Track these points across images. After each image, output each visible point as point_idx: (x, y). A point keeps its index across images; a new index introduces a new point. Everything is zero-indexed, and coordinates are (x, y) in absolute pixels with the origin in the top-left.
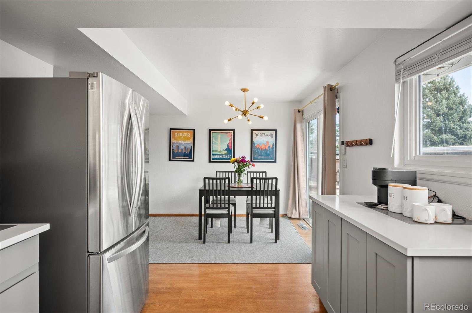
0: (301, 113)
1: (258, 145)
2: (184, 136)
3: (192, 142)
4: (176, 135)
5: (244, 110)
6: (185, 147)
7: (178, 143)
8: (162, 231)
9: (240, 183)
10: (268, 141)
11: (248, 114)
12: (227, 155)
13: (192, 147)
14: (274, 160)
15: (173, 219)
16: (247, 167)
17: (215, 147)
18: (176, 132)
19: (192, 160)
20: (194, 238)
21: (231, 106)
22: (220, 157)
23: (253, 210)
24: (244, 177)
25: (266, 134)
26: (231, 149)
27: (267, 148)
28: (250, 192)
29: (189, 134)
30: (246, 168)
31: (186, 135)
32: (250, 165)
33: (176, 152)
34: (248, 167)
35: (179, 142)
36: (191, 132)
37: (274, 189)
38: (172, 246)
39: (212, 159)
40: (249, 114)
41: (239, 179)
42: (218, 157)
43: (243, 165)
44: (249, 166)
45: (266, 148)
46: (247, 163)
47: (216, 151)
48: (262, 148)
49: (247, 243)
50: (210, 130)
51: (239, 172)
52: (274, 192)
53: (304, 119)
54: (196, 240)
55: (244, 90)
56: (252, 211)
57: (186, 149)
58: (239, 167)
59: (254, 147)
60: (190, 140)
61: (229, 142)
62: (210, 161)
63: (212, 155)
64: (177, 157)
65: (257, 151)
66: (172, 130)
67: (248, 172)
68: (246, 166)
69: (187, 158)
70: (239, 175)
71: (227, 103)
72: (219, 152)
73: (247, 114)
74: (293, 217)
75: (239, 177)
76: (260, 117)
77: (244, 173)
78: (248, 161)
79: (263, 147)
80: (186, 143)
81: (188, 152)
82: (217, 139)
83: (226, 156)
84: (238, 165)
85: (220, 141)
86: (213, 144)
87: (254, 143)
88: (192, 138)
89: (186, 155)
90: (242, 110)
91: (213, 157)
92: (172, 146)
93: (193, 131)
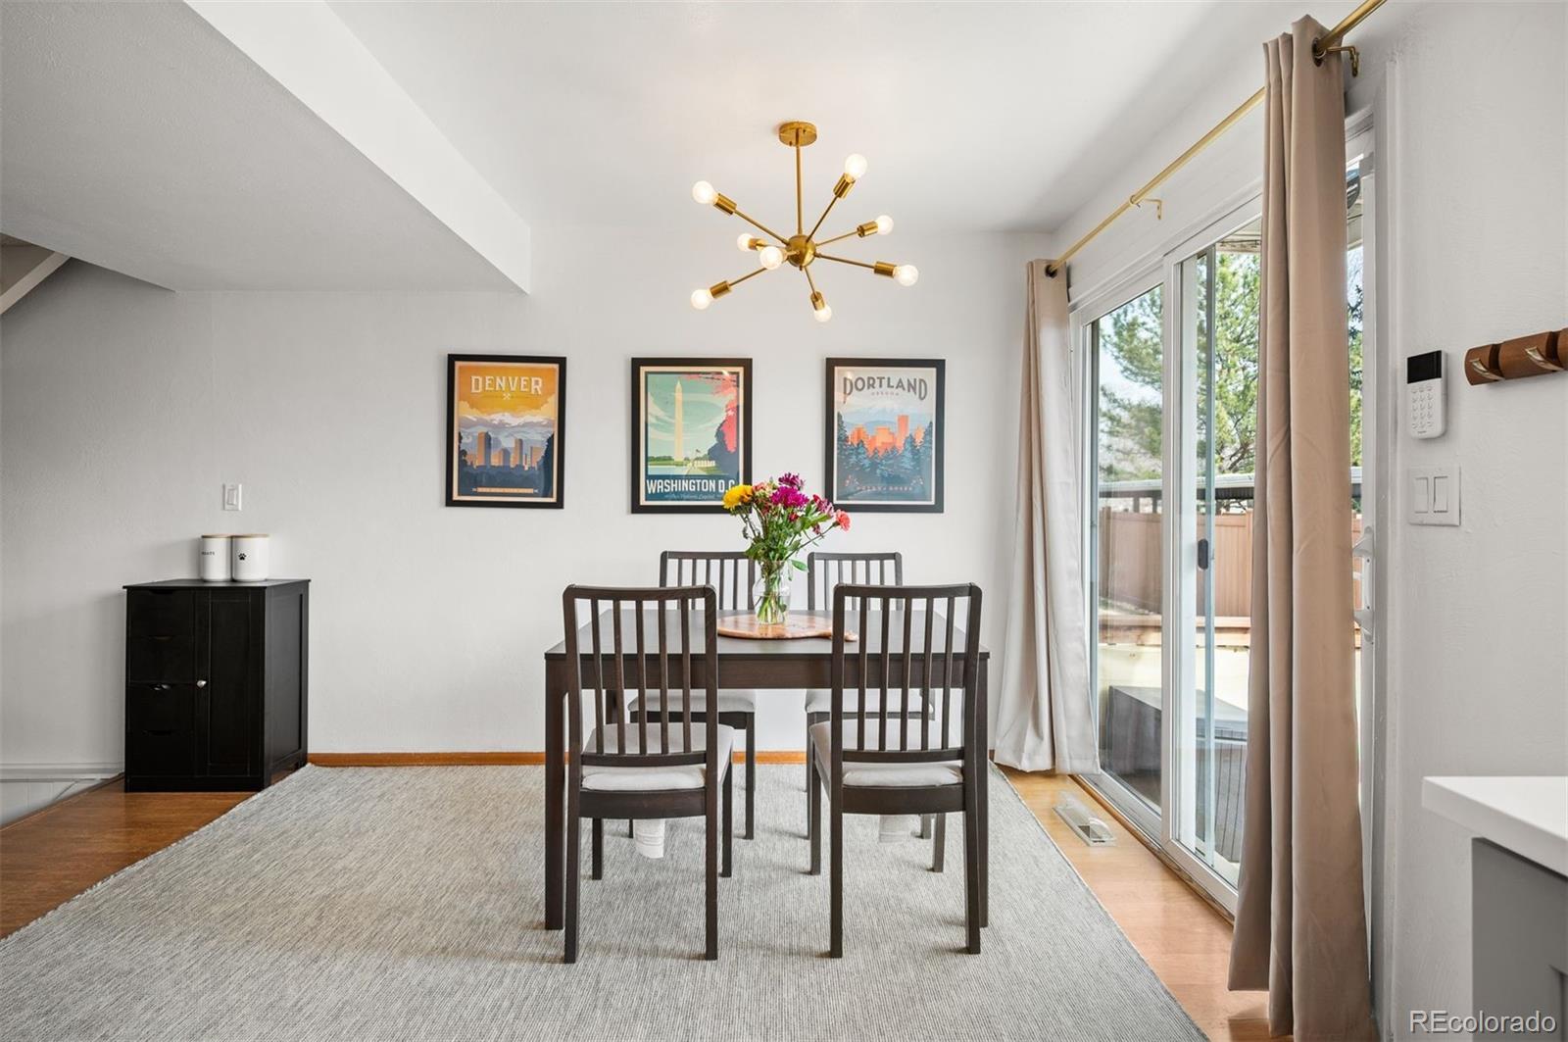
0: (1061, 278)
1: (859, 431)
2: (513, 389)
3: (554, 416)
4: (477, 388)
5: (796, 239)
6: (521, 441)
7: (485, 424)
8: (369, 865)
9: (774, 614)
10: (905, 414)
11: (816, 255)
12: (716, 478)
13: (550, 441)
14: (932, 503)
16: (810, 531)
17: (657, 442)
18: (477, 371)
19: (553, 500)
21: (725, 206)
22: (685, 485)
23: (845, 765)
24: (791, 584)
25: (894, 383)
26: (733, 450)
27: (900, 443)
28: (827, 666)
29: (540, 382)
30: (803, 538)
31: (523, 383)
32: (822, 520)
33: (477, 463)
34: (816, 529)
35: (493, 416)
36: (549, 369)
37: (959, 646)
39: (648, 498)
40: (820, 257)
41: (768, 592)
42: (674, 486)
43: (792, 519)
44: (820, 525)
45: (897, 445)
46: (807, 512)
47: (667, 460)
48: (878, 444)
49: (809, 954)
50: (637, 364)
51: (766, 555)
52: (962, 664)
53: (1074, 308)
54: (529, 934)
55: (796, 134)
56: (837, 774)
57: (526, 449)
58: (766, 529)
59: (839, 439)
60: (543, 408)
61: (723, 418)
62: (636, 508)
63: (648, 477)
64: (480, 490)
65: (853, 459)
66: (458, 364)
67: (811, 557)
68: (804, 526)
69: (530, 491)
70: (768, 570)
71: (705, 193)
72: (678, 464)
73: (808, 258)
74: (1025, 765)
75: (769, 583)
76: (877, 270)
77: (794, 563)
78: (816, 498)
79: (881, 440)
80: (525, 425)
81: (535, 465)
82: (667, 404)
83: (712, 484)
84: (764, 523)
85: (685, 413)
86: (649, 428)
87: (839, 425)
88: (554, 400)
89: (525, 481)
90: (782, 237)
91: (652, 488)
92: (460, 438)
93: (556, 366)
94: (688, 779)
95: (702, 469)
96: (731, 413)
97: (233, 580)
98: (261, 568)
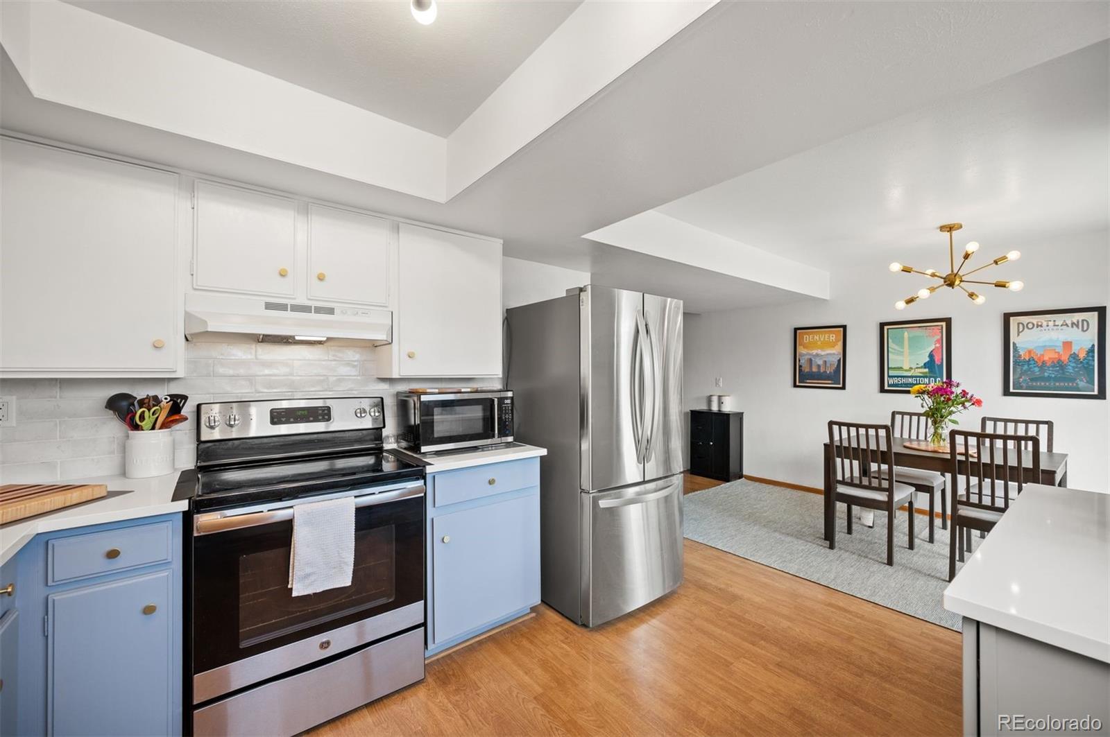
1: (1030, 351)
2: (822, 340)
3: (842, 350)
4: (806, 340)
5: (950, 275)
6: (826, 361)
7: (810, 354)
8: (765, 508)
9: (939, 442)
10: (1070, 340)
11: (961, 281)
12: (929, 377)
13: (839, 361)
14: (1095, 393)
15: (800, 495)
16: (959, 406)
17: (894, 360)
18: (806, 333)
19: (841, 386)
20: (818, 536)
21: (906, 270)
22: (910, 380)
23: (959, 506)
25: (1059, 323)
26: (939, 363)
27: (1066, 357)
29: (834, 336)
30: (955, 409)
31: (826, 337)
32: (967, 401)
33: (808, 372)
34: (963, 406)
35: (813, 351)
36: (838, 331)
38: (767, 535)
39: (889, 386)
40: (963, 281)
41: (935, 432)
42: (904, 380)
43: (948, 401)
44: (966, 403)
45: (1063, 359)
46: (958, 398)
47: (900, 368)
48: (1046, 359)
49: (939, 578)
50: (882, 325)
51: (934, 416)
55: (950, 228)
57: (828, 365)
58: (933, 404)
59: (1014, 356)
60: (836, 347)
61: (933, 348)
62: (882, 390)
63: (889, 376)
64: (807, 381)
65: (1025, 367)
66: (798, 331)
67: (984, 420)
68: (955, 404)
69: (830, 382)
70: (935, 422)
71: (896, 267)
72: (906, 371)
73: (957, 282)
75: (936, 429)
76: (997, 285)
77: (950, 420)
79: (1049, 356)
80: (828, 354)
81: (832, 371)
82: (900, 342)
84: (931, 401)
85: (910, 346)
86: (890, 354)
87: (1014, 348)
88: (840, 344)
89: (828, 377)
90: (941, 275)
91: (891, 381)
92: (799, 361)
93: (842, 329)
94: (881, 497)
95: (921, 373)
96: (938, 345)
97: (719, 411)
98: (729, 406)
